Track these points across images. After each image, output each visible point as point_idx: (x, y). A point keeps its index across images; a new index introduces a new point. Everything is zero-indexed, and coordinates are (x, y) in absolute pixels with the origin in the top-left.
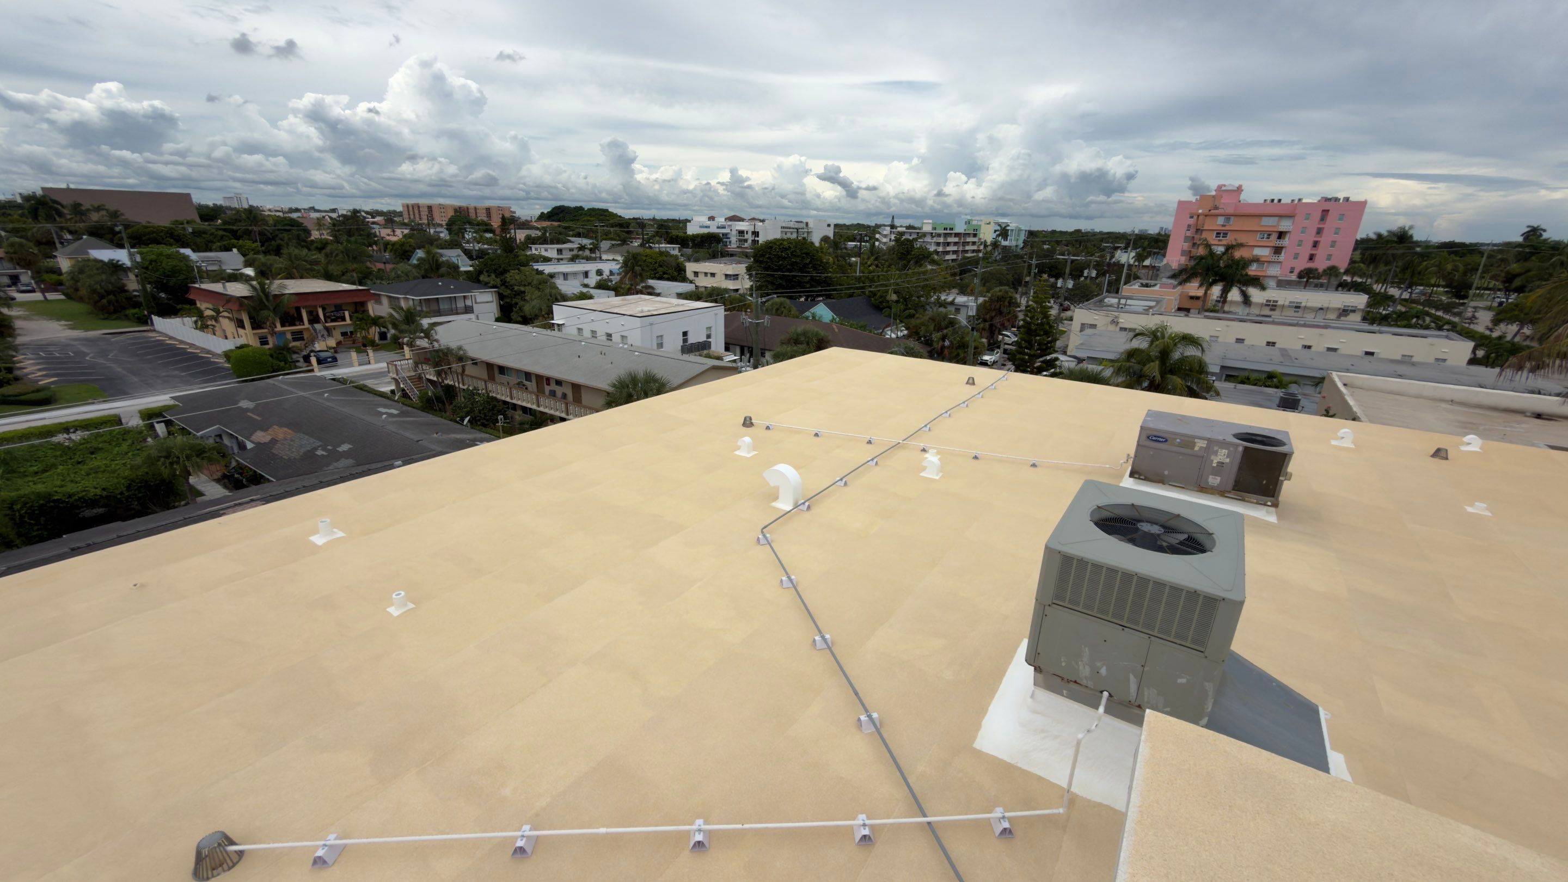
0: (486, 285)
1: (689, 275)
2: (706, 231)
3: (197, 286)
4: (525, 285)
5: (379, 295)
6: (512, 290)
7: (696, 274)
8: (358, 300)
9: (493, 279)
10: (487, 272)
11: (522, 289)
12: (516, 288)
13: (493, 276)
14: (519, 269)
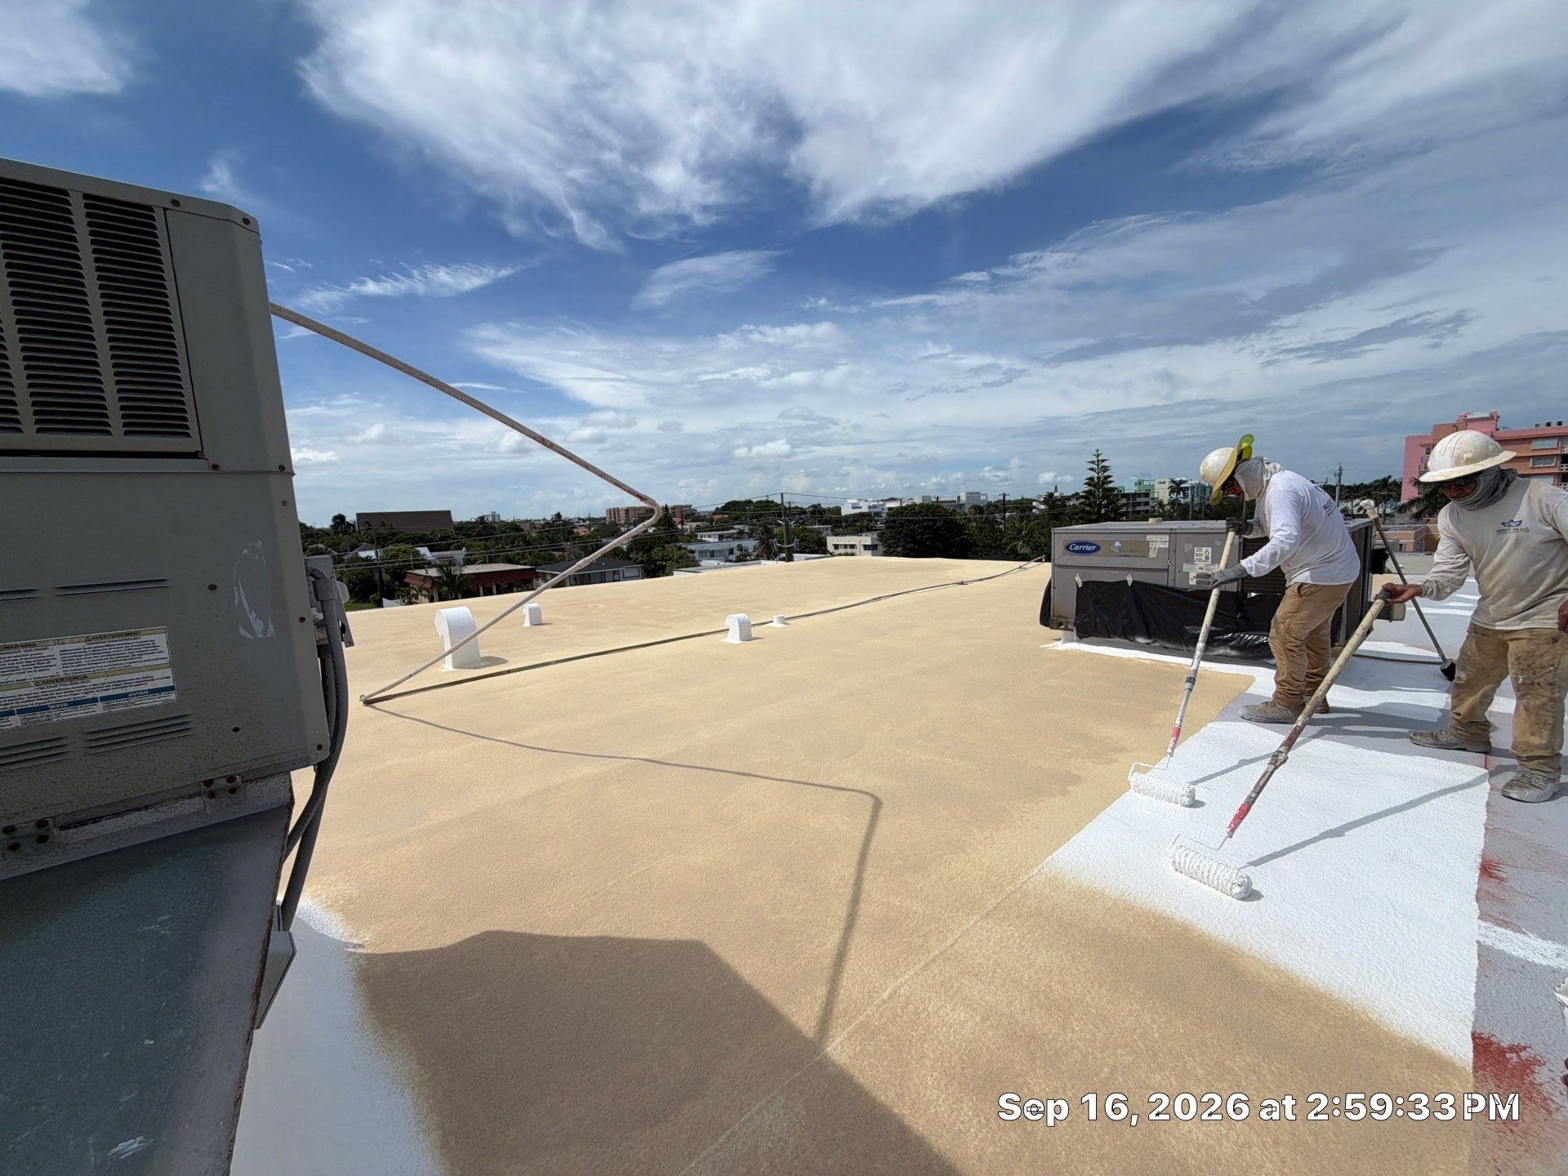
0: (636, 561)
1: (830, 548)
2: (857, 511)
3: (411, 571)
4: (667, 560)
5: (545, 573)
6: (656, 565)
7: (836, 547)
8: (527, 577)
9: (640, 556)
10: (636, 550)
11: (664, 563)
12: (658, 563)
13: (641, 554)
14: (662, 546)
